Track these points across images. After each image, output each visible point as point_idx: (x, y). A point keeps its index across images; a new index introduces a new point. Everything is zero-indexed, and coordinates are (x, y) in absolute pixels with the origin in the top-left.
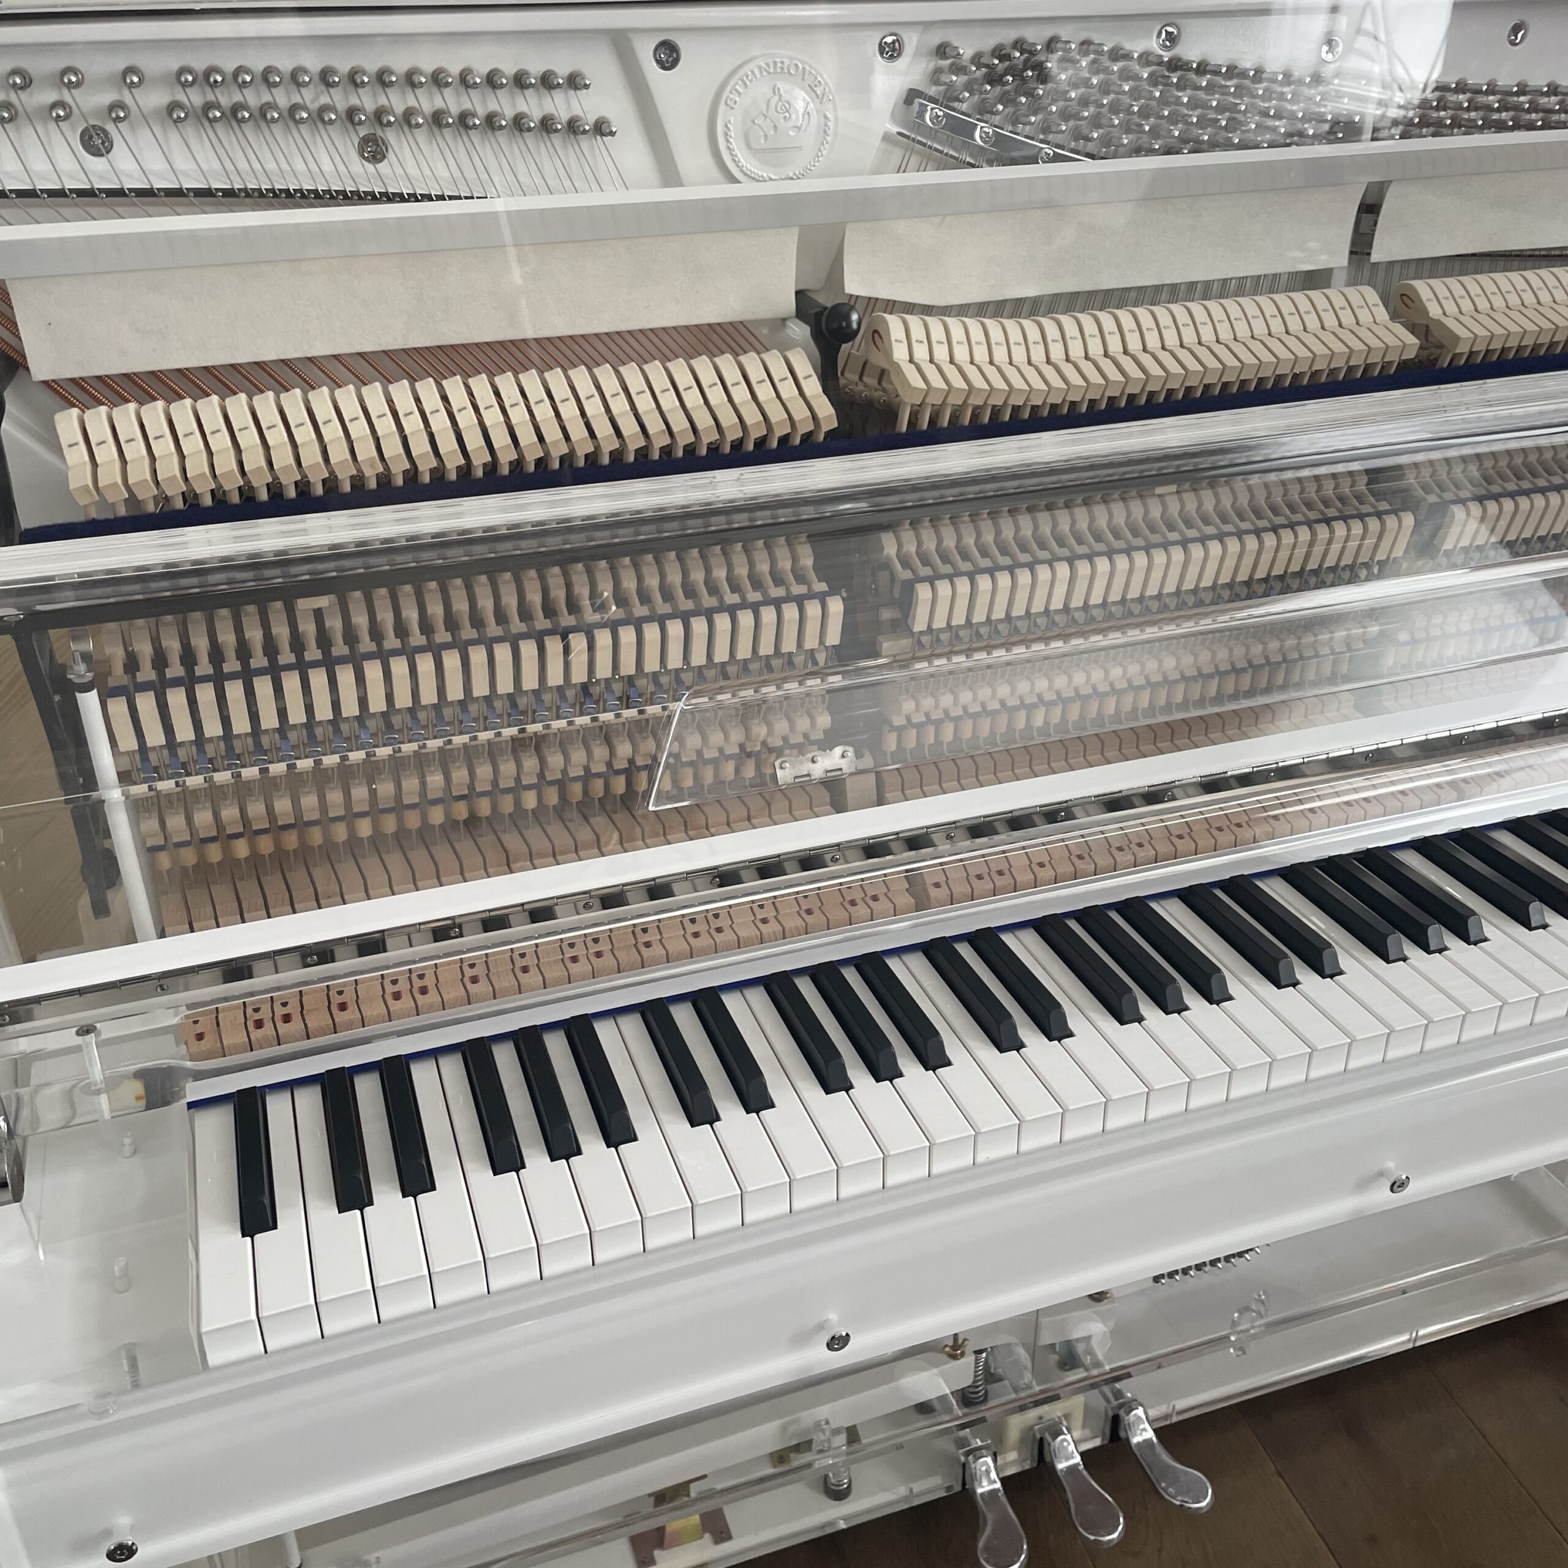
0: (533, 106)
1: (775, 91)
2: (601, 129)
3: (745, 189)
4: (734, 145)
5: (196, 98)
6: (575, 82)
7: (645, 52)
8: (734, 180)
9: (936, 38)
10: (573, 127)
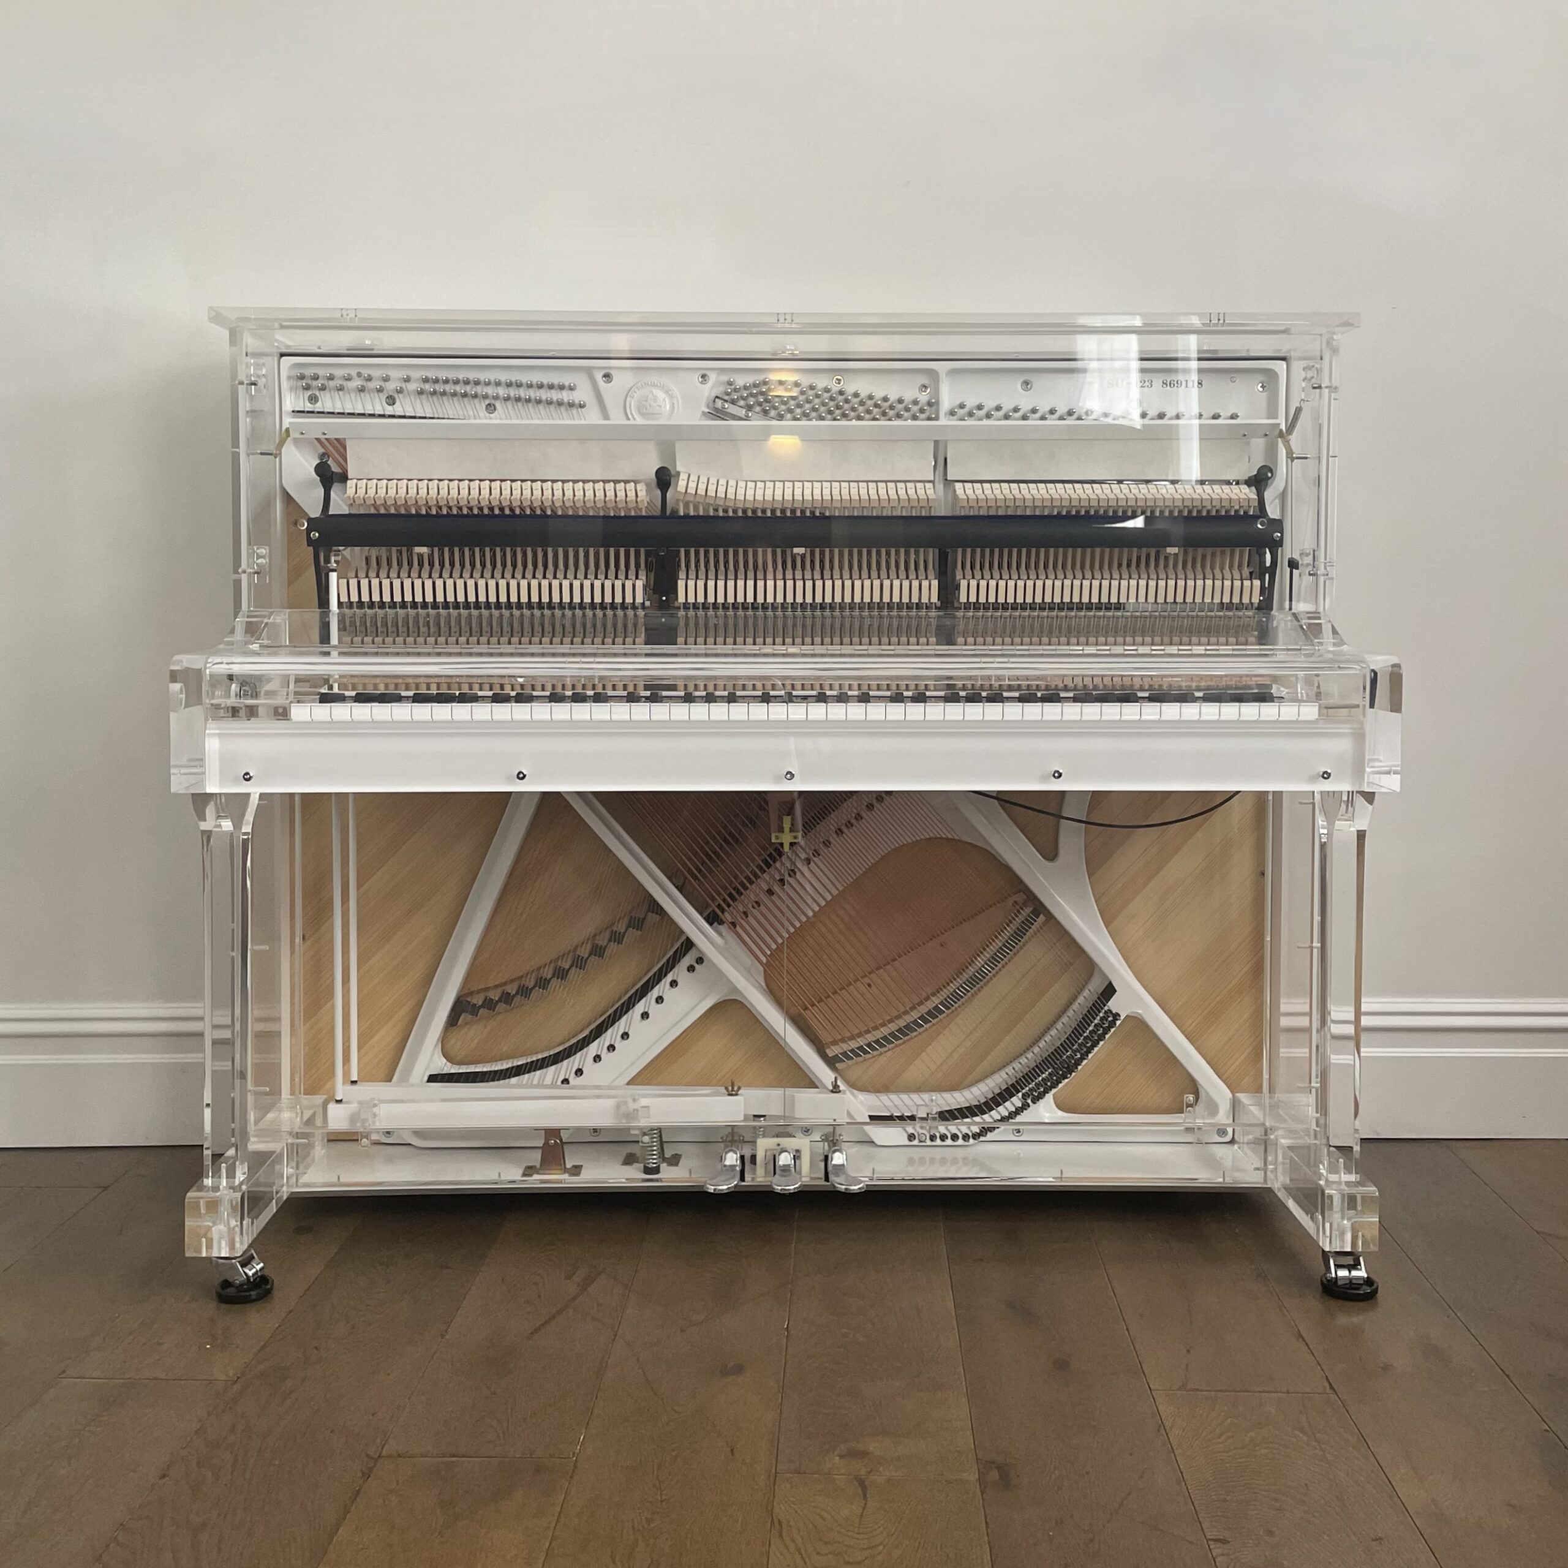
0: (555, 395)
1: (651, 392)
2: (582, 406)
3: (632, 422)
4: (633, 412)
5: (428, 387)
6: (571, 389)
7: (599, 376)
8: (628, 419)
9: (725, 378)
10: (571, 405)
